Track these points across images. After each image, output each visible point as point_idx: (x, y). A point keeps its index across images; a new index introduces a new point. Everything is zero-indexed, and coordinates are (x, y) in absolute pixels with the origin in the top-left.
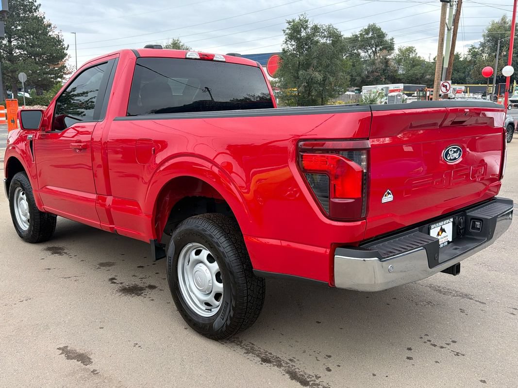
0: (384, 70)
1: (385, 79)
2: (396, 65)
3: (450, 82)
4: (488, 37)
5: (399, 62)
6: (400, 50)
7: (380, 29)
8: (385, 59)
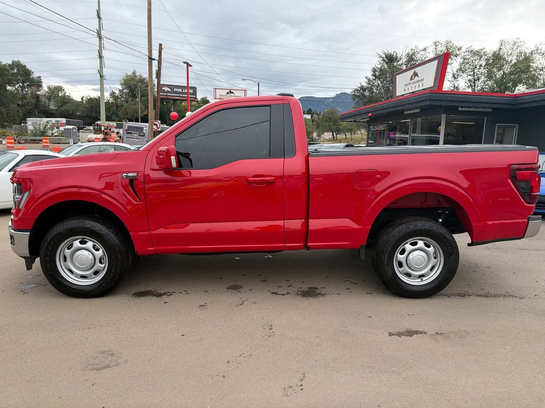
0: (36, 105)
1: (38, 112)
2: (47, 101)
3: (159, 122)
4: (124, 85)
5: (49, 99)
6: (49, 88)
7: (26, 66)
8: (36, 94)
